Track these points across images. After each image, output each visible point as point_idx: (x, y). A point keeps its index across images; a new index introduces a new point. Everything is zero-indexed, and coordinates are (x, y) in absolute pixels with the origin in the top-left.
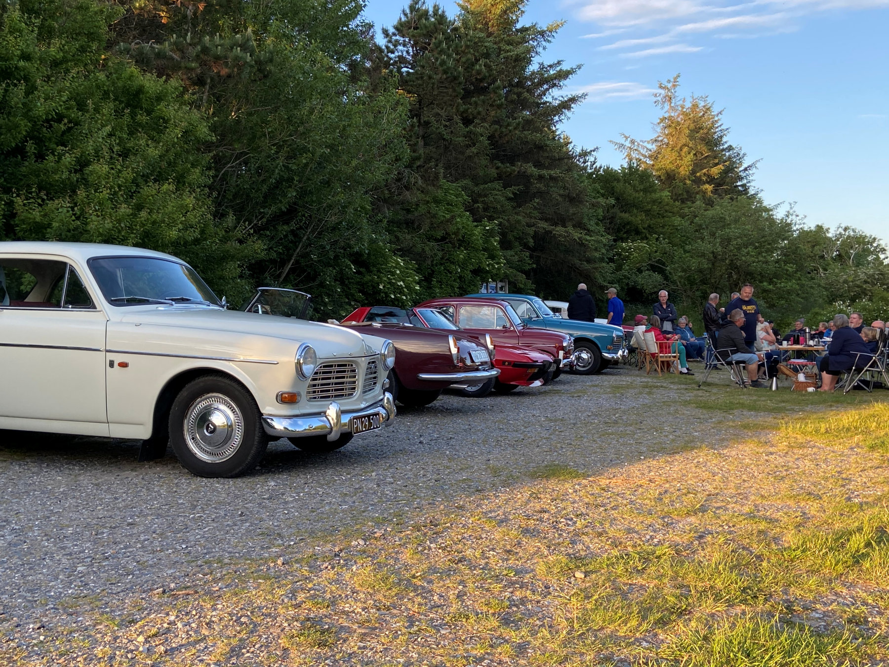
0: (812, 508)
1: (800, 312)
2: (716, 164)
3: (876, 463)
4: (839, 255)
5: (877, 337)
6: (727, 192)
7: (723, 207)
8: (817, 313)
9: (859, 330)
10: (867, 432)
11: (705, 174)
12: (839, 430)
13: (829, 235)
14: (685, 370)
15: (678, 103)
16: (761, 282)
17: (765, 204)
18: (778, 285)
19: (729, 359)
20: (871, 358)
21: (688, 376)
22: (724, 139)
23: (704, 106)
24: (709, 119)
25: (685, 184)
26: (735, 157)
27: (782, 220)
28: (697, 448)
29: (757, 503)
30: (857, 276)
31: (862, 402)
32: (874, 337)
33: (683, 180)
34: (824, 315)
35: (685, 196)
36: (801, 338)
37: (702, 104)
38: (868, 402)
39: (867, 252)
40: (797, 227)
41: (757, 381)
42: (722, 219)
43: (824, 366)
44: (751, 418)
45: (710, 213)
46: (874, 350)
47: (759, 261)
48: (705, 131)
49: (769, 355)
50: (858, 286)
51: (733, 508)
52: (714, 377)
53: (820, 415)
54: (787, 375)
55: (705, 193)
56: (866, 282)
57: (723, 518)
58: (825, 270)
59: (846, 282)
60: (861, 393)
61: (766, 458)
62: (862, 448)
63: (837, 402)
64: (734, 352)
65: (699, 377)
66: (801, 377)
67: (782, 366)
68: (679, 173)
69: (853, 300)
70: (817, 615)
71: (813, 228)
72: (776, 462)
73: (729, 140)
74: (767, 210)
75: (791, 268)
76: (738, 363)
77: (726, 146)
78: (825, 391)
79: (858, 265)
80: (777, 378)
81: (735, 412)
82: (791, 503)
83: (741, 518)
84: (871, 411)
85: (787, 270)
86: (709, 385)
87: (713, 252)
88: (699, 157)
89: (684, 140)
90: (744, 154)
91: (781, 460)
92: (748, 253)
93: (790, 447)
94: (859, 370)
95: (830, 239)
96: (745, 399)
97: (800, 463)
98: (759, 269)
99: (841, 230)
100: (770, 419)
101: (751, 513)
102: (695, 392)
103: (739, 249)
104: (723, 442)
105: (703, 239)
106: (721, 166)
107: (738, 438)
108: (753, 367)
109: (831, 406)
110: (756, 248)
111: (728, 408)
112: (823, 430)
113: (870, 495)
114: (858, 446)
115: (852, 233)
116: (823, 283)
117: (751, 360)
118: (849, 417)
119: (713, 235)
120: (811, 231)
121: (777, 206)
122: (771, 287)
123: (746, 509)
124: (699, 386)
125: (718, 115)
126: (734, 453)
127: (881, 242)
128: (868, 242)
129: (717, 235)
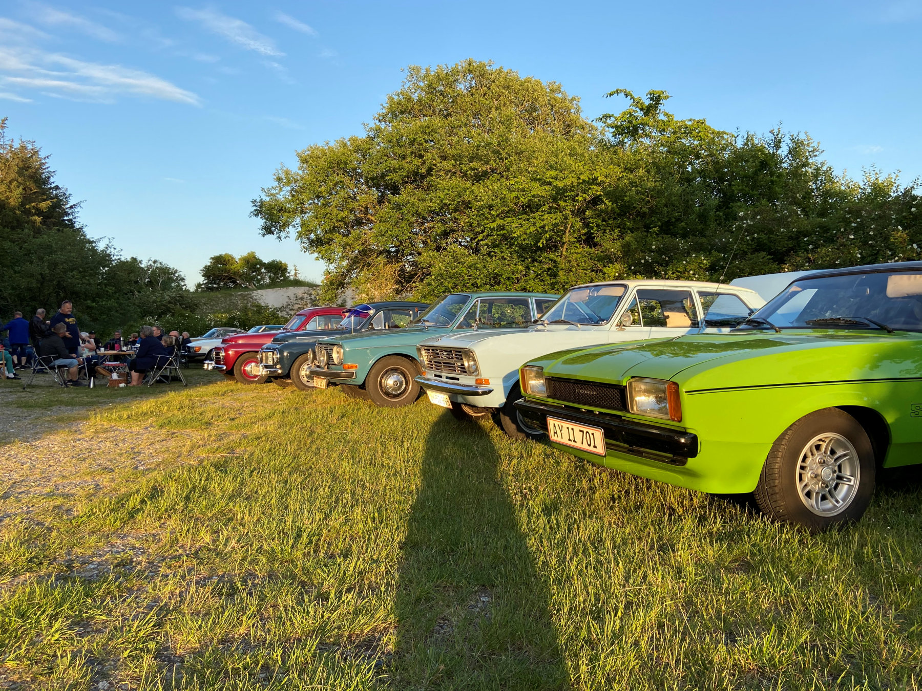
0: (104, 480)
1: (119, 325)
2: (45, 200)
3: (163, 437)
4: (150, 282)
5: (174, 343)
6: (54, 224)
7: (50, 237)
8: (132, 326)
9: (160, 338)
10: (160, 414)
11: (34, 207)
12: (137, 416)
13: (142, 266)
14: (12, 376)
15: (7, 143)
16: (85, 300)
17: (88, 237)
18: (101, 303)
19: (52, 364)
20: (168, 359)
21: (14, 381)
22: (52, 180)
23: (32, 149)
24: (37, 161)
25: (15, 213)
26: (61, 196)
27: (103, 251)
28: (9, 443)
29: (58, 483)
30: (163, 298)
31: (160, 392)
32: (171, 342)
33: (13, 210)
34: (137, 327)
35: (15, 224)
36: (116, 345)
37: (30, 147)
38: (165, 392)
39: (171, 280)
40: (115, 257)
41: (77, 381)
42: (50, 247)
43: (133, 366)
44: (66, 412)
45: (38, 241)
46: (171, 353)
47: (82, 284)
48: (34, 170)
49: (88, 360)
50: (164, 306)
51: (35, 491)
52: (40, 380)
53: (126, 405)
54: (104, 375)
55: (34, 223)
56: (170, 302)
57: (23, 501)
58: (139, 292)
59: (155, 302)
60: (161, 385)
61: (74, 444)
62: (154, 427)
63: (141, 393)
64: (56, 358)
65: (24, 381)
66: (115, 376)
67: (99, 369)
68: (9, 204)
69: (160, 316)
70: (93, 566)
71: (129, 259)
72: (81, 447)
73: (55, 181)
74: (91, 242)
75: (111, 290)
76: (60, 367)
77: (53, 186)
78: (134, 386)
79: (164, 289)
80: (95, 378)
81: (54, 409)
82: (88, 478)
83: (40, 498)
84: (165, 398)
85: (107, 291)
86: (33, 387)
87: (41, 274)
88: (28, 192)
89: (13, 175)
90: (70, 195)
91: (86, 445)
92: (73, 276)
93: (96, 432)
94: (159, 368)
95: (142, 269)
96: (65, 397)
97: (102, 445)
98: (83, 290)
99: (151, 262)
100: (83, 412)
101: (51, 492)
102: (19, 394)
103: (65, 272)
104: (36, 435)
105: (31, 262)
106: (49, 202)
107: (51, 431)
108: (74, 369)
109: (136, 397)
110: (80, 272)
111: (48, 406)
112: (125, 416)
113: (152, 463)
114: (151, 426)
115: (159, 265)
116: (137, 302)
117: (71, 364)
118: (148, 404)
119: (41, 259)
120: (127, 262)
121: (99, 240)
123: (47, 490)
124: (24, 388)
125: (45, 158)
126: (45, 443)
127: (181, 273)
128: (172, 273)
129: (45, 259)
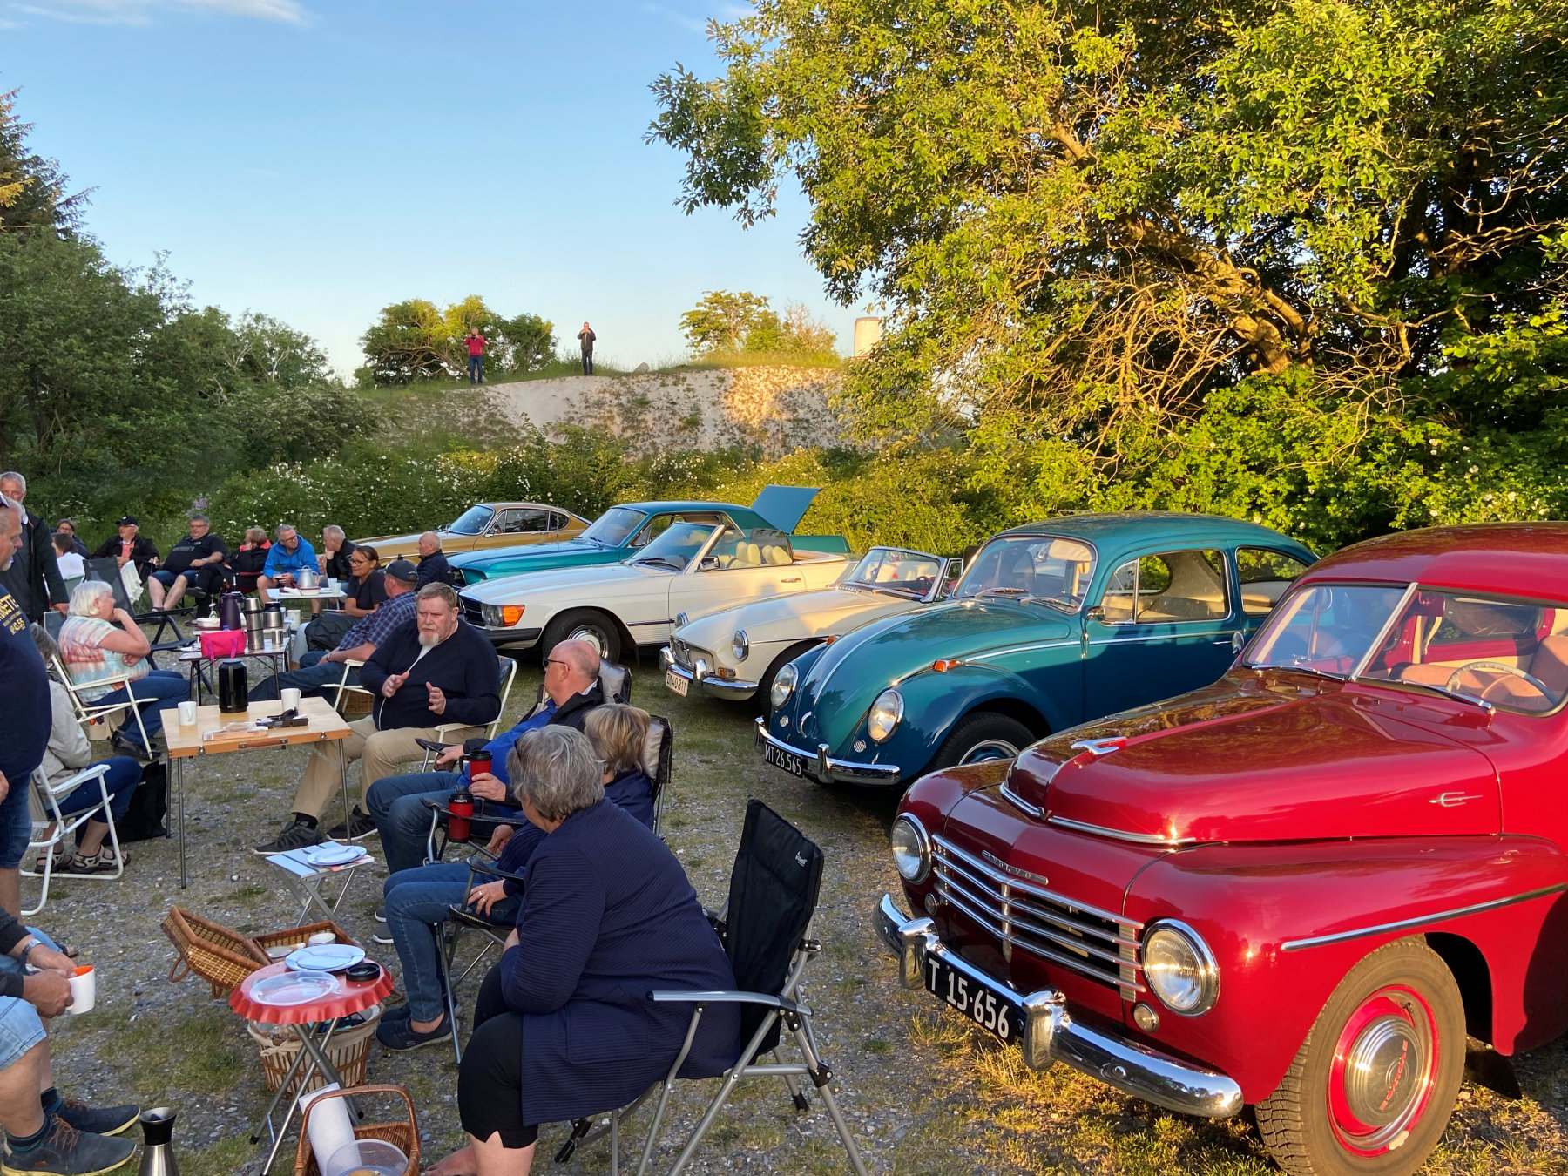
4: (251, 363)
13: (231, 327)
18: (143, 421)
26: (46, 178)
27: (141, 291)
30: (295, 404)
39: (295, 360)
40: (172, 303)
47: (94, 370)
58: (231, 390)
71: (201, 312)
75: (167, 385)
77: (28, 156)
85: (160, 390)
90: (65, 176)
95: (232, 334)
98: (98, 387)
99: (249, 320)
106: (16, 186)
115: (269, 327)
120: (197, 317)
122: (127, 424)
127: (317, 345)
128: (297, 343)
